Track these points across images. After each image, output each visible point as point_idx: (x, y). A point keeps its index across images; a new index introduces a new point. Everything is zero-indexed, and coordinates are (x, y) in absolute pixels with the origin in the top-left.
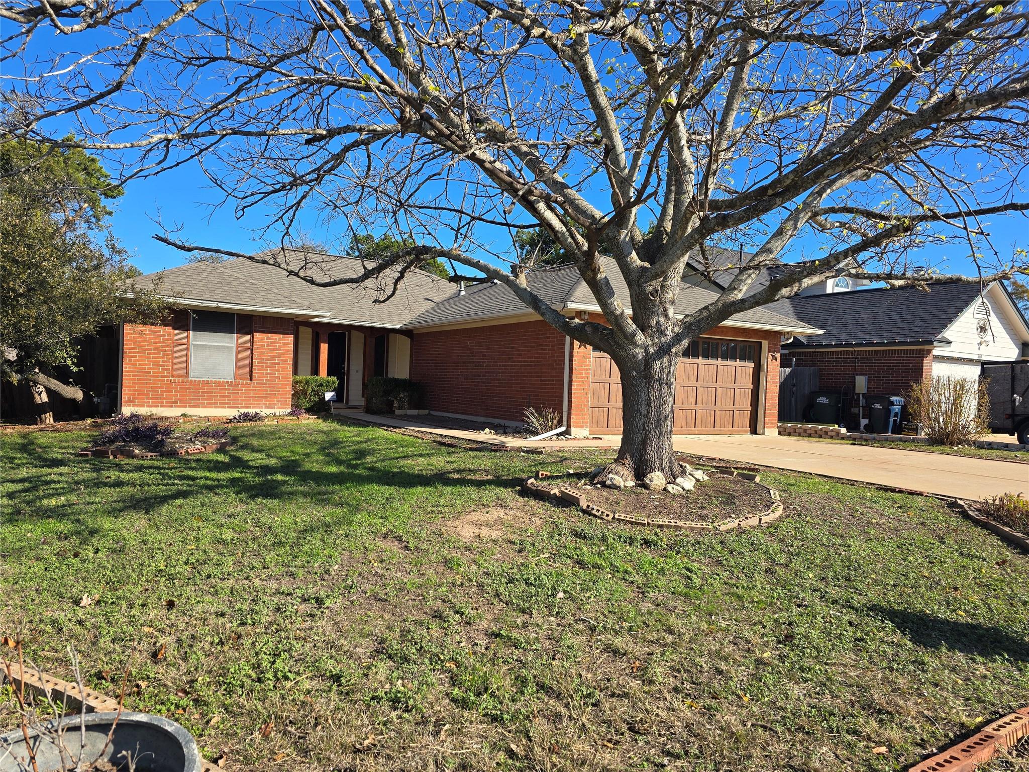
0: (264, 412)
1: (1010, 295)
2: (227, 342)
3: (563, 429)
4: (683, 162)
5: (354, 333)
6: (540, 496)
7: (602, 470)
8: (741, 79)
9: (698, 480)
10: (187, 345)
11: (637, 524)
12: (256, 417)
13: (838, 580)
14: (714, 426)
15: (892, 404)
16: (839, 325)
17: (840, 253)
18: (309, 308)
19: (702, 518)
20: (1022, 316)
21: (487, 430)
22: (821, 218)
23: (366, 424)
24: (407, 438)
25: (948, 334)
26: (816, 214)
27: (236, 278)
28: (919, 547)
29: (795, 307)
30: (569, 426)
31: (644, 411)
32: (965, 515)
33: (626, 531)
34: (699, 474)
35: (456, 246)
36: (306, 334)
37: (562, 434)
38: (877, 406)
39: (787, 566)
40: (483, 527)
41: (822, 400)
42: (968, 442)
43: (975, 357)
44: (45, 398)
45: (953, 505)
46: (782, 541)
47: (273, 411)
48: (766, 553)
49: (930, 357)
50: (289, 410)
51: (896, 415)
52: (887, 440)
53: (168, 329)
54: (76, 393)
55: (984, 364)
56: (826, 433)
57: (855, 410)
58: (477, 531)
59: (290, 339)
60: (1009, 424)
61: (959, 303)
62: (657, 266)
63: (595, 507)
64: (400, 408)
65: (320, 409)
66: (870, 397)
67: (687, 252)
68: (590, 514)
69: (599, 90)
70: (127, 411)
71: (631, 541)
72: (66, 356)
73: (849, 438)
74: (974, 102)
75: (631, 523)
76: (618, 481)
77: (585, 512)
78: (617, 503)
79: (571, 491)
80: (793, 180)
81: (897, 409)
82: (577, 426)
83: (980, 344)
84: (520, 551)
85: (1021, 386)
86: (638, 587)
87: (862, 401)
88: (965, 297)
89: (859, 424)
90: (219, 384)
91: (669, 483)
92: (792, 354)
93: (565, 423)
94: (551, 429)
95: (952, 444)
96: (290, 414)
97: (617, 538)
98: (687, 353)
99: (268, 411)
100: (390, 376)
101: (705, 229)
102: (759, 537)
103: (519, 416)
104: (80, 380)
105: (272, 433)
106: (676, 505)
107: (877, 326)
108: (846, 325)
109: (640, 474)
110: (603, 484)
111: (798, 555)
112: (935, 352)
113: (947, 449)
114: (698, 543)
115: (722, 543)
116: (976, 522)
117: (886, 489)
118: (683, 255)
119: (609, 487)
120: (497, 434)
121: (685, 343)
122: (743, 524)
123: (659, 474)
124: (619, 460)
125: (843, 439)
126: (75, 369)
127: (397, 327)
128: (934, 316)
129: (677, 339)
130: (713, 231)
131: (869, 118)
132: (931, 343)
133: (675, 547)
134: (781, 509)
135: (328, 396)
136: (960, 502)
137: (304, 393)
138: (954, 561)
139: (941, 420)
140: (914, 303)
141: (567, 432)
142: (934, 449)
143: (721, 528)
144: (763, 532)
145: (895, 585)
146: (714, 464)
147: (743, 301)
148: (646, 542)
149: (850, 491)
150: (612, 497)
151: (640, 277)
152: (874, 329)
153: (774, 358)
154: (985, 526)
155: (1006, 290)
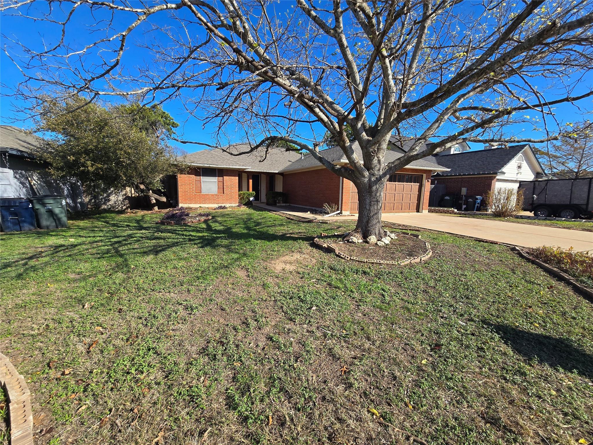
0: (227, 205)
1: (533, 152)
2: (214, 180)
3: (339, 212)
4: (390, 86)
5: (262, 175)
6: (318, 247)
7: (349, 235)
8: (421, 42)
9: (392, 239)
10: (200, 181)
11: (361, 262)
12: (224, 208)
13: (463, 298)
14: (401, 210)
15: (477, 199)
16: (456, 167)
17: (469, 128)
18: (243, 165)
19: (393, 258)
20: (538, 161)
21: (309, 212)
22: (457, 114)
23: (265, 210)
24: (276, 216)
25: (504, 169)
26: (455, 111)
27: (217, 155)
28: (502, 276)
29: (437, 160)
30: (341, 211)
31: (368, 208)
32: (520, 255)
33: (355, 266)
34: (393, 236)
35: (287, 135)
36: (244, 176)
37: (338, 214)
38: (470, 200)
39: (434, 288)
40: (288, 264)
41: (447, 198)
42: (511, 216)
43: (515, 179)
44: (154, 201)
45: (513, 249)
46: (432, 272)
47: (231, 205)
48: (423, 279)
49: (495, 180)
50: (237, 204)
51: (478, 204)
52: (474, 214)
53: (193, 176)
54: (164, 199)
55: (520, 182)
56: (448, 211)
57: (460, 202)
58: (284, 266)
59: (237, 178)
60: (530, 207)
61: (510, 156)
62: (375, 138)
63: (342, 254)
64: (279, 203)
65: (249, 204)
66: (467, 197)
67: (390, 131)
68: (340, 257)
69: (349, 52)
70: (180, 205)
71: (357, 272)
72: (158, 186)
73: (458, 214)
74: (566, 28)
75: (359, 261)
76: (355, 239)
77: (337, 256)
78: (353, 251)
79: (333, 246)
80: (448, 87)
81: (479, 201)
82: (345, 211)
83: (518, 173)
84: (302, 278)
85: (537, 191)
86: (356, 302)
87: (464, 198)
88: (513, 153)
89: (462, 207)
90: (212, 195)
91: (379, 240)
92: (435, 180)
93: (340, 209)
94: (334, 212)
95: (505, 216)
96: (238, 206)
97: (350, 270)
98: (390, 180)
99: (230, 205)
100: (276, 190)
101: (400, 118)
102: (420, 269)
103: (321, 206)
104: (165, 195)
105: (228, 215)
106: (381, 252)
107: (472, 167)
108: (459, 167)
109: (365, 236)
110: (348, 241)
111: (440, 281)
112: (498, 177)
113: (502, 219)
114: (390, 273)
115: (401, 273)
116: (528, 260)
117: (480, 241)
118: (388, 132)
119: (351, 242)
120: (313, 213)
121: (388, 176)
122: (412, 262)
123: (374, 236)
124: (356, 231)
125: (455, 214)
126: (163, 191)
127: (277, 172)
128: (498, 162)
129: (384, 175)
130: (404, 119)
131: (496, 47)
132: (496, 173)
133: (379, 275)
134: (431, 253)
135: (251, 199)
136: (517, 248)
137: (243, 197)
138: (523, 286)
139: (500, 206)
140: (489, 157)
141: (341, 213)
142: (496, 219)
143: (401, 264)
144: (422, 267)
145: (493, 302)
146: (401, 228)
147: (417, 155)
148: (365, 273)
149: (463, 242)
150: (351, 248)
151: (367, 144)
152: (471, 169)
153: (428, 181)
154: (533, 262)
155: (532, 150)
